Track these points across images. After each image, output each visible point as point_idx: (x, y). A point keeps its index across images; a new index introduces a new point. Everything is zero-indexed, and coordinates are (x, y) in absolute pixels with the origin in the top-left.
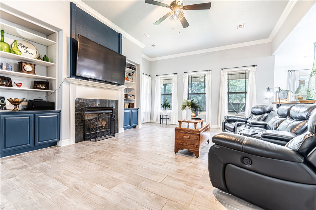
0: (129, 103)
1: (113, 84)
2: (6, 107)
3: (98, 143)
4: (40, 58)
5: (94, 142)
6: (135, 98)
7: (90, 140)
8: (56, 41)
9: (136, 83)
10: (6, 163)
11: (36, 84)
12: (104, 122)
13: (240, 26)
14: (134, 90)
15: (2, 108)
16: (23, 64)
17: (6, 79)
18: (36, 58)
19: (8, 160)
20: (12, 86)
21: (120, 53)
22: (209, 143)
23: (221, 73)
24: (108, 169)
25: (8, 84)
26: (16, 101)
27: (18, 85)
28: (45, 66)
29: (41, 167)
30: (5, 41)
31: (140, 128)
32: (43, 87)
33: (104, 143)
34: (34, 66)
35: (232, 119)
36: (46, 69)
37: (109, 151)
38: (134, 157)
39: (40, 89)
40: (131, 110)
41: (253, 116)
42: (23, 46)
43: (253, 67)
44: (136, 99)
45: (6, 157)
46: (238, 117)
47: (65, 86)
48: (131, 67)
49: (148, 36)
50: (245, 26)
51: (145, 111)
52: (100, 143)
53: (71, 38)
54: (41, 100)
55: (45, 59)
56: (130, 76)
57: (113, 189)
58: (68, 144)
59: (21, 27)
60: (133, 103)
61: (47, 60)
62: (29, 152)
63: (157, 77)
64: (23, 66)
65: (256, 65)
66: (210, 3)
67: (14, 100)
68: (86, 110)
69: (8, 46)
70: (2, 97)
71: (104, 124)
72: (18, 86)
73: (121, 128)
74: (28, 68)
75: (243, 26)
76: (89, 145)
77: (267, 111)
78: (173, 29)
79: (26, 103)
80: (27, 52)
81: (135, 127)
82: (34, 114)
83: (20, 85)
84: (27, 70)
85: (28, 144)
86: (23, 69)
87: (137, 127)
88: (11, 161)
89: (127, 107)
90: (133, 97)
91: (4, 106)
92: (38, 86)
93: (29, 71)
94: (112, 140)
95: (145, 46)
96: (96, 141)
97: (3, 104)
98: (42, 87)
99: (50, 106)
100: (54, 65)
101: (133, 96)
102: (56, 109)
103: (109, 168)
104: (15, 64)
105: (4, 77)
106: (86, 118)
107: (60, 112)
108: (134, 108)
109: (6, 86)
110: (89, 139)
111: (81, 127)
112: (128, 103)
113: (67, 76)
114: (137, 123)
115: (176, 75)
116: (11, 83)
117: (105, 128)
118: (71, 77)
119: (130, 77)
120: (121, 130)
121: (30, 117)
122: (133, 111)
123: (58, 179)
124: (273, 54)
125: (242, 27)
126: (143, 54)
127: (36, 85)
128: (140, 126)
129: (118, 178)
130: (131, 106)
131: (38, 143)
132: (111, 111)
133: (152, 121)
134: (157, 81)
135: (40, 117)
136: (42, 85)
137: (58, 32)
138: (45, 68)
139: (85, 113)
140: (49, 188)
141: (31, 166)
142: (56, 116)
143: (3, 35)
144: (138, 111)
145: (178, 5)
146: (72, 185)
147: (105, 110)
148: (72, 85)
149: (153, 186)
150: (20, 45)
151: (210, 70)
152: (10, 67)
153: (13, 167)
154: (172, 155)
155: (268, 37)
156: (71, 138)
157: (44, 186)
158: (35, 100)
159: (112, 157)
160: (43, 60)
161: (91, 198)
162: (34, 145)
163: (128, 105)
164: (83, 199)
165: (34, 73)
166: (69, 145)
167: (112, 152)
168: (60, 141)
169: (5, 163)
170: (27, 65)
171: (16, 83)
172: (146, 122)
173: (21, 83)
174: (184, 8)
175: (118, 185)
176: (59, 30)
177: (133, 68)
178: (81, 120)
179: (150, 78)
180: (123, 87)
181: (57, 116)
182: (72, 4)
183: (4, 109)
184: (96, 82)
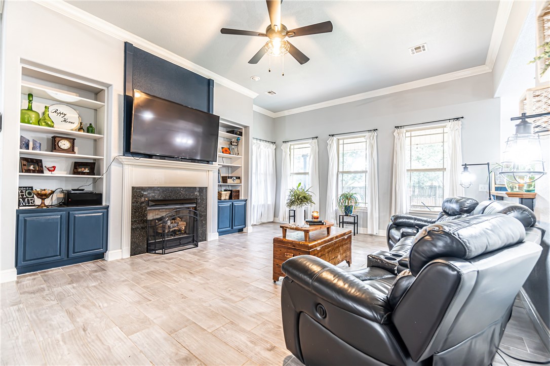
0: (231, 191)
1: (196, 161)
2: (34, 201)
3: (164, 257)
4: (82, 128)
5: (159, 256)
6: (241, 182)
7: (154, 252)
8: (104, 103)
9: (243, 157)
10: (23, 283)
11: (77, 167)
12: (182, 223)
13: (416, 49)
14: (240, 169)
15: (29, 203)
16: (57, 139)
17: (35, 161)
18: (76, 130)
19: (27, 278)
20: (42, 172)
21: (211, 113)
22: (349, 266)
23: (394, 134)
24: (148, 303)
25: (38, 169)
26: (42, 193)
27: (50, 169)
28: (91, 139)
29: (61, 292)
30: (33, 110)
31: (249, 232)
32: (87, 171)
33: (172, 258)
34: (72, 141)
35: (404, 222)
36: (94, 143)
37: (171, 272)
38: (201, 284)
39: (82, 174)
40: (233, 203)
41: (445, 216)
42: (60, 113)
43: (456, 122)
44: (243, 184)
45: (27, 274)
46: (415, 219)
47: (115, 168)
48: (232, 130)
49: (257, 80)
50: (426, 48)
51: (263, 203)
52: (168, 257)
53: (125, 95)
54: (83, 190)
55: (90, 129)
56: (233, 145)
57: (132, 335)
58: (119, 258)
59: (57, 85)
60: (239, 191)
61: (93, 132)
62: (60, 267)
63: (284, 144)
64: (57, 142)
65: (463, 118)
66: (330, 22)
67: (39, 192)
68: (150, 205)
69: (37, 114)
70: (29, 187)
71: (182, 225)
72: (50, 171)
73: (213, 232)
74: (64, 144)
75: (422, 49)
76: (149, 260)
77: (465, 209)
78: (270, 71)
79: (62, 195)
80: (65, 121)
81: (241, 230)
82: (67, 212)
83: (53, 169)
84: (63, 147)
85: (57, 256)
86: (57, 146)
87: (245, 230)
88: (29, 280)
89: (228, 198)
90: (238, 181)
91: (31, 200)
92: (80, 170)
93: (65, 148)
94: (190, 253)
95: (258, 95)
96: (163, 254)
97: (31, 196)
98: (85, 171)
99: (95, 199)
100: (102, 138)
101: (239, 178)
102: (104, 204)
103: (150, 301)
104: (48, 139)
105: (31, 159)
106: (150, 217)
107: (107, 208)
108: (240, 198)
109: (34, 172)
110: (153, 250)
111: (141, 231)
112: (229, 190)
113: (119, 153)
114: (245, 224)
115: (315, 140)
116: (42, 167)
117: (185, 233)
118: (124, 155)
119: (233, 147)
120: (213, 235)
121: (61, 215)
122: (236, 203)
123: (70, 313)
124: (496, 96)
125: (421, 51)
126: (254, 106)
127: (77, 169)
128: (249, 229)
129: (152, 319)
130: (234, 195)
131: (72, 255)
132: (195, 205)
133: (277, 220)
134: (285, 152)
135: (76, 215)
136: (85, 168)
137: (108, 88)
138: (92, 142)
139: (148, 208)
140: (50, 325)
141: (49, 290)
142: (101, 214)
143: (31, 101)
144: (245, 205)
145: (276, 31)
146: (82, 324)
147: (182, 204)
148: (126, 167)
149: (193, 337)
150: (56, 111)
151: (375, 130)
152: (38, 145)
153: (27, 290)
154: (266, 286)
155: (485, 63)
156: (124, 248)
157: (46, 321)
158: (73, 190)
159: (168, 283)
160: (88, 132)
161: (93, 346)
162: (68, 257)
163: (228, 195)
164: (81, 348)
165: (73, 150)
166: (121, 258)
167: (174, 275)
168: (107, 252)
169: (21, 282)
170: (63, 140)
171: (48, 166)
172: (266, 221)
173: (54, 167)
174: (290, 35)
175: (143, 331)
176: (108, 86)
177: (238, 133)
178: (141, 220)
179: (273, 147)
180: (216, 165)
181: (103, 214)
182: (127, 44)
183: (31, 204)
184: (165, 159)
